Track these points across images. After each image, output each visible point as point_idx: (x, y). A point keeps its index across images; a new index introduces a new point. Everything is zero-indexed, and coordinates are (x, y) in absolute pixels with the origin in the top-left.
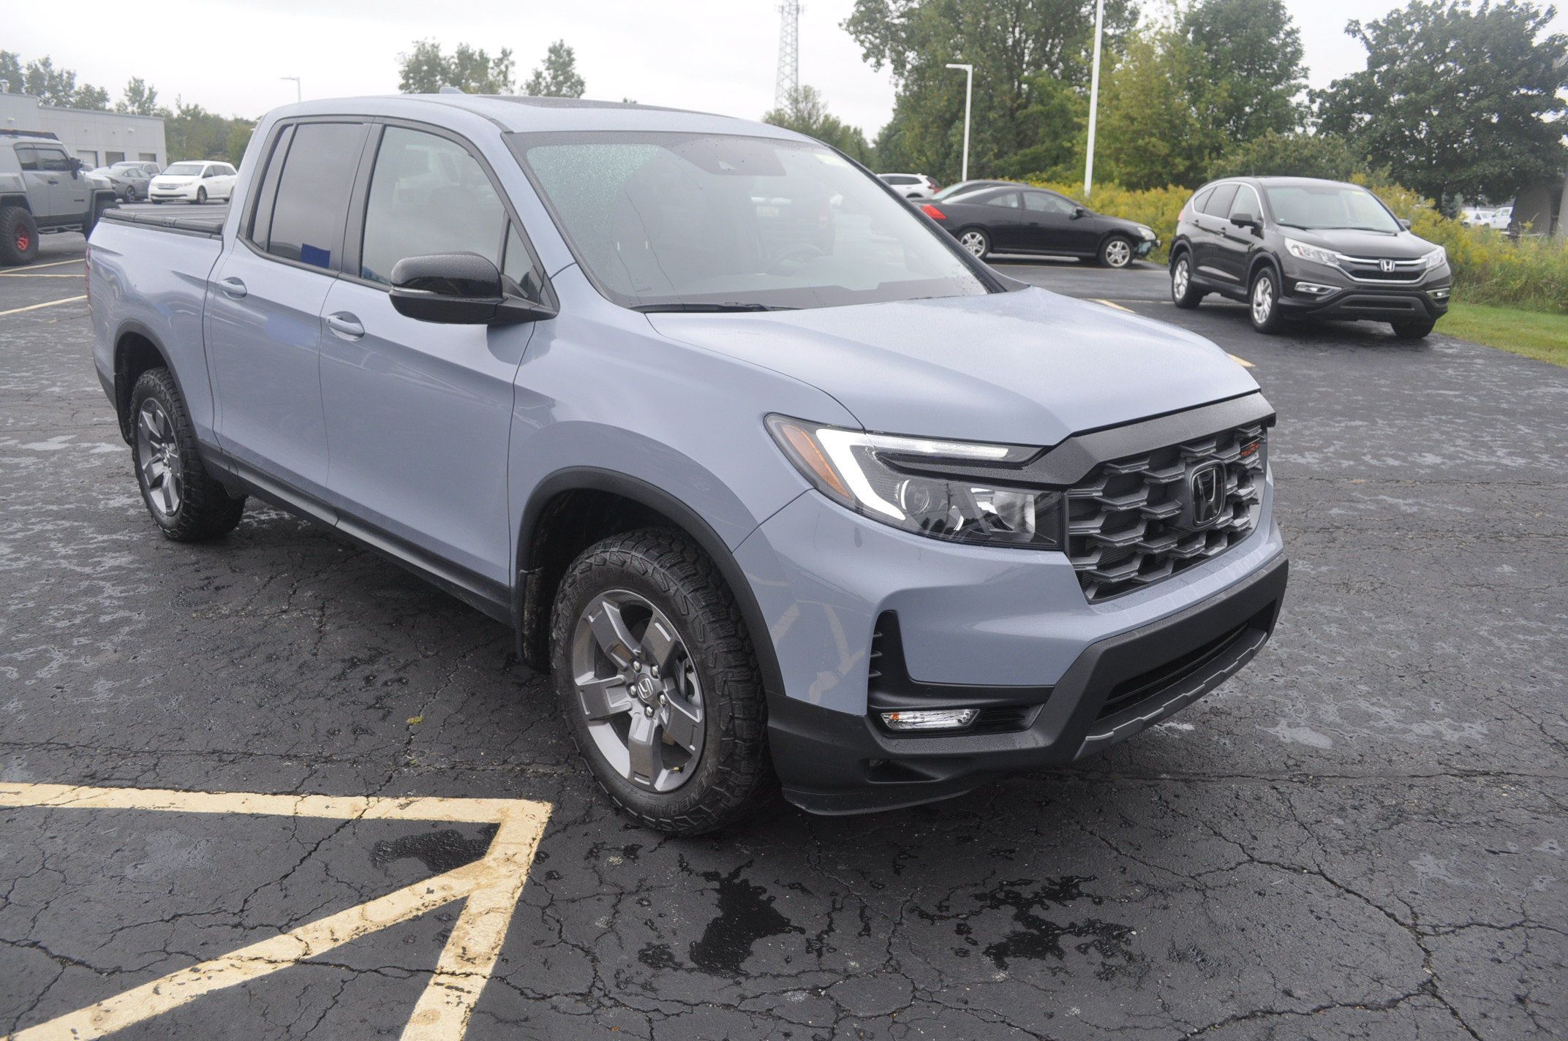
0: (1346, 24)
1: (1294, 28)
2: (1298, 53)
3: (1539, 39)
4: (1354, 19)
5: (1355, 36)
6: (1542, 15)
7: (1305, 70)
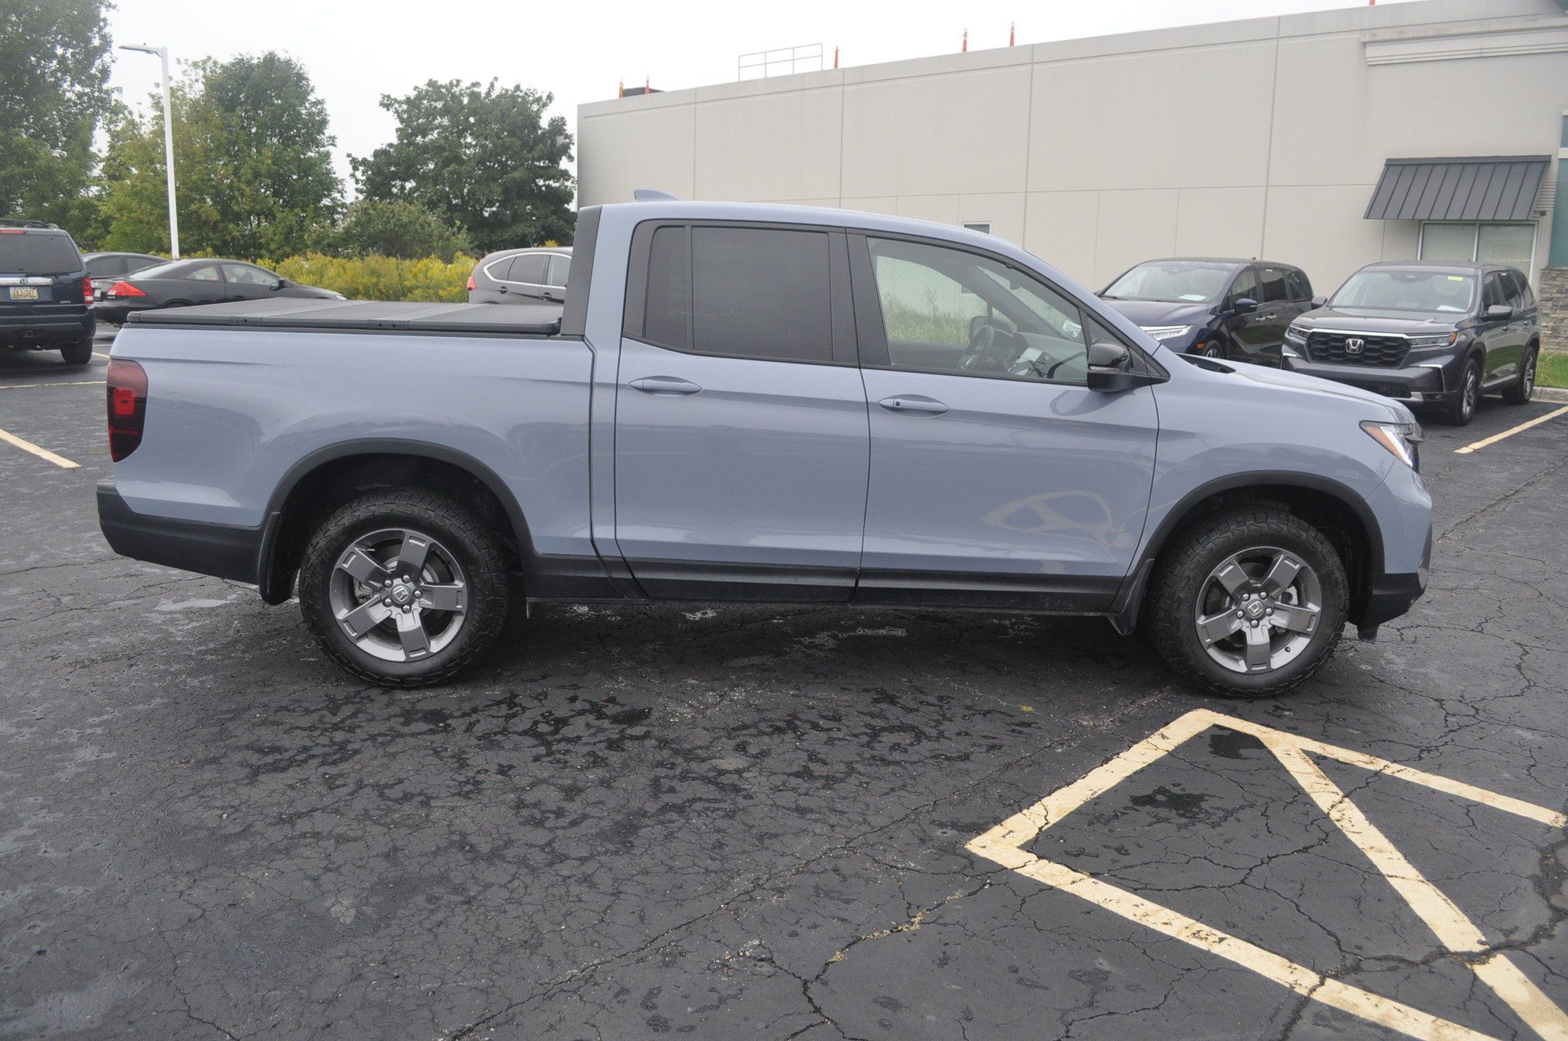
0: (380, 99)
1: (320, 98)
2: (323, 123)
3: (544, 123)
4: (387, 94)
5: (388, 110)
6: (544, 99)
7: (333, 138)
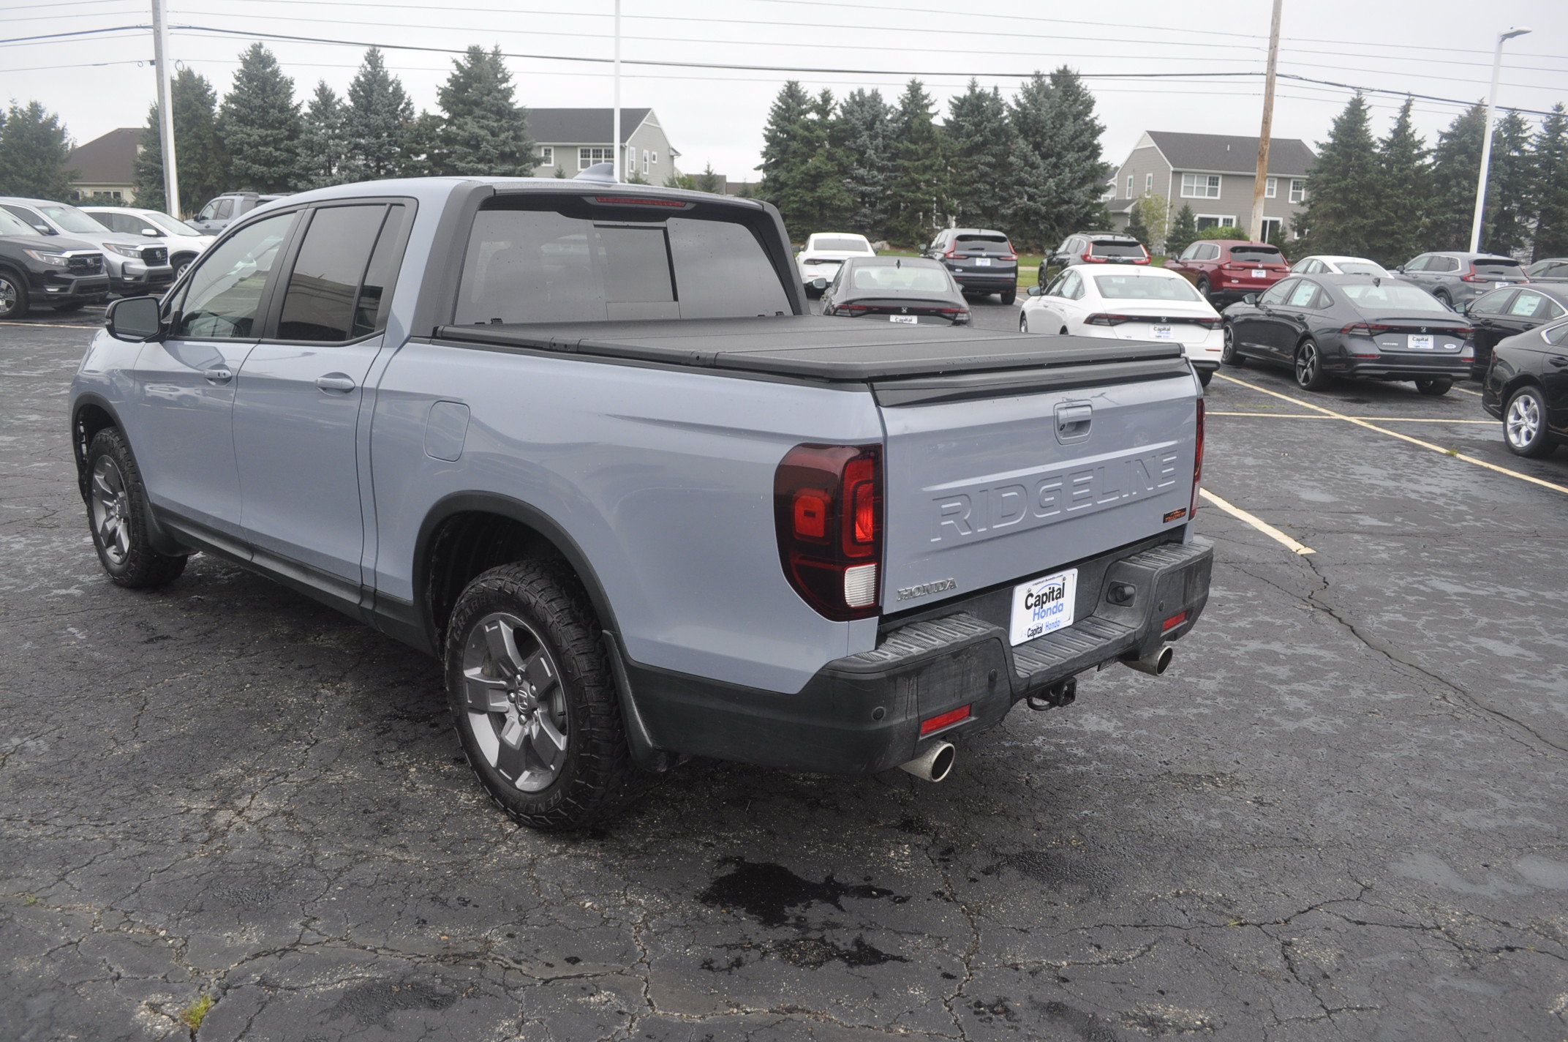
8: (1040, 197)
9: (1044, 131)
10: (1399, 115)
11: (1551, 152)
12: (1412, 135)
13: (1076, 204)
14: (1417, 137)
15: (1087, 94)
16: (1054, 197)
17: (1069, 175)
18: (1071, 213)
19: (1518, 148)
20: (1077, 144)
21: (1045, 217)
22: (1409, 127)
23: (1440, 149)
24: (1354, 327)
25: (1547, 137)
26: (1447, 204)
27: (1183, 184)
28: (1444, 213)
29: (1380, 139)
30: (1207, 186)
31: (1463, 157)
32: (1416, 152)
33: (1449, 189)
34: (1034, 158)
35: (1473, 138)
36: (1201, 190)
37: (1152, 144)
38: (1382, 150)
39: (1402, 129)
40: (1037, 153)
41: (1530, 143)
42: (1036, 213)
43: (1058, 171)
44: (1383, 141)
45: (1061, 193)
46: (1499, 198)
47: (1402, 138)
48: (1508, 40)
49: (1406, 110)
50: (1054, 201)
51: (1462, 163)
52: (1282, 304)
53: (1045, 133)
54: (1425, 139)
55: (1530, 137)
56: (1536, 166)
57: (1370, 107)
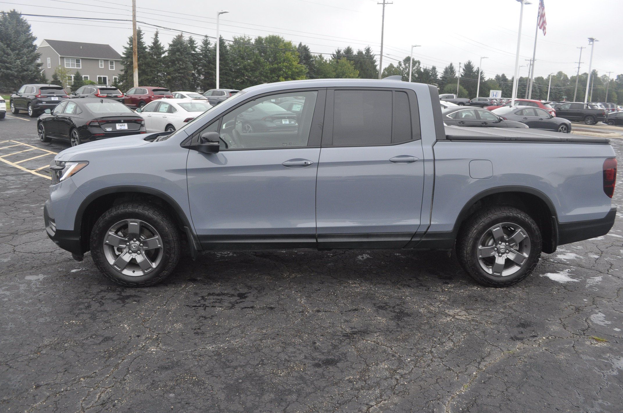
8: (13, 68)
9: (11, 39)
10: (154, 37)
11: (206, 52)
12: (160, 45)
13: (31, 71)
14: (162, 45)
15: (26, 23)
16: (20, 69)
17: (26, 58)
18: (28, 75)
19: (194, 51)
20: (27, 45)
21: (17, 77)
22: (158, 41)
23: (169, 50)
24: (92, 122)
25: (204, 46)
26: (175, 70)
27: (65, 63)
28: (175, 74)
29: (148, 46)
30: (75, 63)
31: (178, 53)
32: (162, 51)
33: (175, 65)
34: (8, 51)
35: (181, 46)
36: (73, 65)
37: (48, 45)
38: (150, 50)
39: (156, 42)
40: (9, 48)
41: (198, 49)
42: (12, 75)
43: (20, 57)
44: (150, 47)
45: (23, 66)
46: (193, 68)
47: (156, 46)
48: (221, 14)
49: (156, 35)
50: (20, 70)
51: (179, 55)
52: (61, 113)
53: (11, 40)
54: (164, 46)
55: (198, 46)
56: (201, 57)
57: (144, 34)
